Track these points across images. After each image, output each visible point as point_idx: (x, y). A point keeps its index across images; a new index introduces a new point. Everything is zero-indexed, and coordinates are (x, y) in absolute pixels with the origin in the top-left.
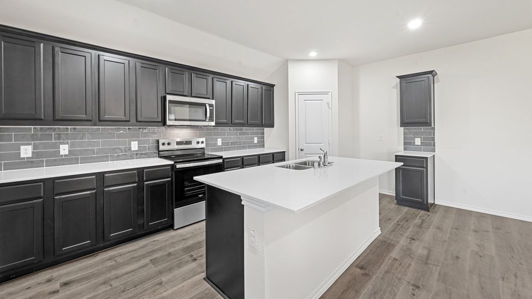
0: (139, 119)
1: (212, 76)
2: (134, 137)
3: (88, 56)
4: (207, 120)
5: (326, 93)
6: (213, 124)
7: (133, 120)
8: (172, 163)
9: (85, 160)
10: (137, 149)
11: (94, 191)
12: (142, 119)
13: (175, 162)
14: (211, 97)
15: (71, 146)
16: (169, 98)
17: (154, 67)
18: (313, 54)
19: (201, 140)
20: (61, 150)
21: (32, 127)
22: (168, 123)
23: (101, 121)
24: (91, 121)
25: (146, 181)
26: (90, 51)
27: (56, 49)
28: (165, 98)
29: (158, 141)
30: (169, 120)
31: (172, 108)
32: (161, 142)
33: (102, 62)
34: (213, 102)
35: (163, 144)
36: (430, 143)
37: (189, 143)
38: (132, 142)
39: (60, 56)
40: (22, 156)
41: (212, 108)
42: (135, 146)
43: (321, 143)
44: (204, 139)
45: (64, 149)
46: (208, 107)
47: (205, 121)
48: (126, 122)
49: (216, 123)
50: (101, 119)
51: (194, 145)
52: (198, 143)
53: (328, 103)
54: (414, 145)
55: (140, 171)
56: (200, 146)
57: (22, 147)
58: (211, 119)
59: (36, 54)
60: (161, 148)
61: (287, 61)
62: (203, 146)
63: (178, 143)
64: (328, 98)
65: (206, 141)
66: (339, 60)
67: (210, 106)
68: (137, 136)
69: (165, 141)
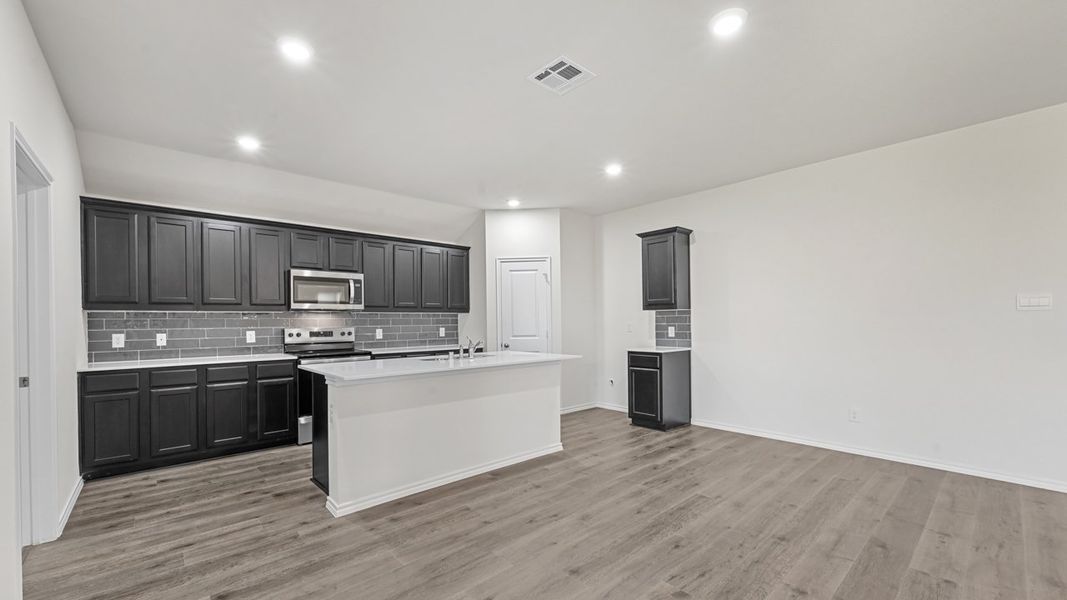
0: (254, 302)
1: (362, 239)
2: (249, 325)
3: (189, 225)
4: (352, 302)
5: (543, 260)
6: (361, 307)
7: (246, 303)
8: (296, 358)
9: (186, 353)
10: (254, 341)
11: (195, 387)
12: (258, 302)
13: (300, 358)
14: (360, 270)
15: (170, 335)
16: (294, 272)
17: (274, 233)
18: (514, 203)
19: (346, 331)
20: (158, 340)
21: (125, 312)
22: (294, 306)
23: (205, 304)
24: (191, 304)
25: (260, 379)
26: (191, 218)
27: (153, 219)
28: (289, 272)
29: (283, 331)
30: (295, 302)
31: (300, 286)
32: (287, 332)
33: (205, 230)
34: (360, 276)
35: (291, 335)
36: (685, 334)
37: (329, 334)
38: (248, 333)
39: (156, 228)
40: (114, 346)
41: (359, 285)
42: (251, 337)
43: (535, 336)
44: (352, 330)
45: (161, 340)
46: (352, 285)
47: (349, 303)
48: (236, 305)
49: (365, 306)
50: (205, 301)
51: (336, 337)
52: (343, 334)
53: (546, 275)
54: (667, 337)
55: (253, 366)
56: (347, 338)
57: (114, 336)
58: (357, 301)
59: (130, 227)
60: (288, 340)
61: (483, 212)
62: (352, 338)
63: (312, 334)
64: (545, 267)
65: (356, 332)
66: (561, 208)
67: (356, 281)
68: (254, 323)
69: (295, 331)
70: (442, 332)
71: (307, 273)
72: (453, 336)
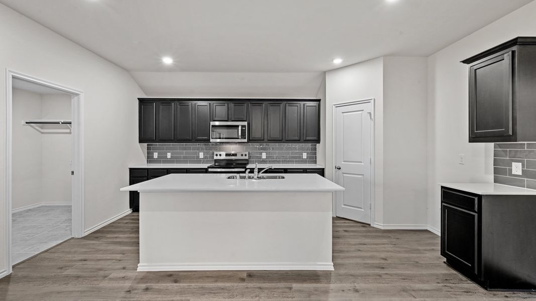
1: (248, 102)
4: (239, 138)
5: (368, 101)
6: (246, 140)
10: (203, 157)
12: (198, 139)
13: (208, 167)
14: (247, 120)
15: (172, 153)
16: (212, 123)
19: (244, 154)
20: (168, 155)
22: (211, 140)
28: (210, 123)
30: (212, 138)
31: (214, 130)
32: (215, 153)
34: (245, 123)
35: (216, 155)
37: (235, 155)
38: (200, 153)
39: (161, 108)
40: (154, 157)
41: (244, 128)
42: (201, 155)
43: (361, 162)
44: (247, 153)
46: (240, 128)
49: (248, 140)
51: (239, 157)
52: (242, 155)
53: (370, 114)
54: (511, 174)
56: (244, 158)
57: (154, 153)
58: (243, 137)
60: (215, 158)
61: (325, 73)
62: (247, 158)
63: (227, 155)
64: (369, 107)
65: (249, 154)
66: (384, 56)
67: (243, 126)
68: (202, 149)
69: (218, 153)
70: (305, 156)
71: (217, 123)
72: (313, 159)
